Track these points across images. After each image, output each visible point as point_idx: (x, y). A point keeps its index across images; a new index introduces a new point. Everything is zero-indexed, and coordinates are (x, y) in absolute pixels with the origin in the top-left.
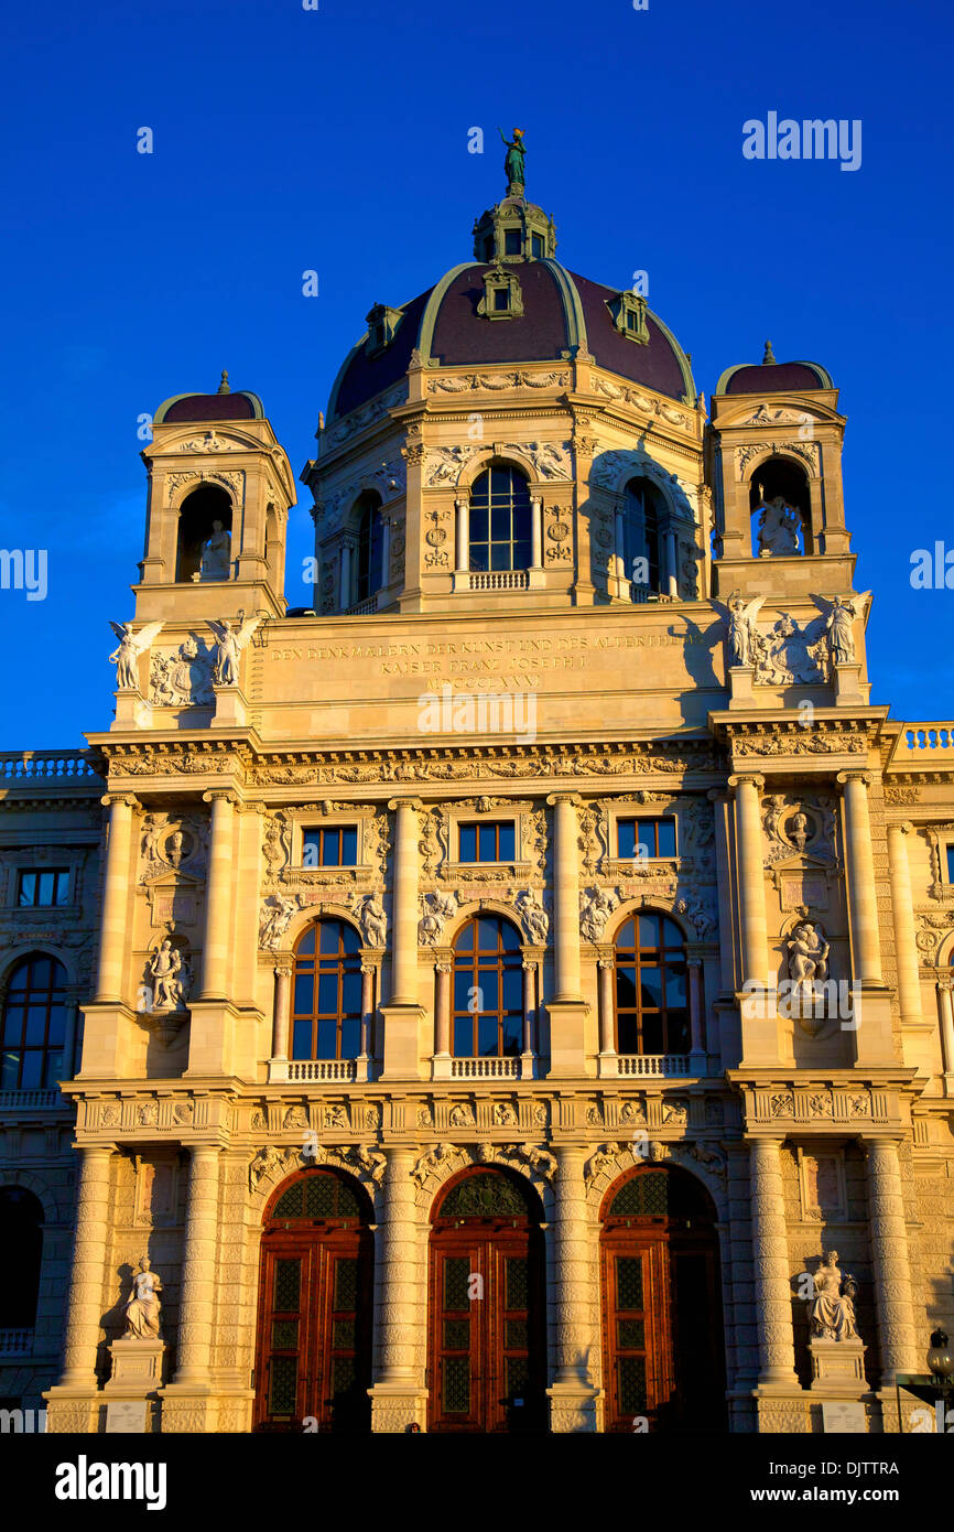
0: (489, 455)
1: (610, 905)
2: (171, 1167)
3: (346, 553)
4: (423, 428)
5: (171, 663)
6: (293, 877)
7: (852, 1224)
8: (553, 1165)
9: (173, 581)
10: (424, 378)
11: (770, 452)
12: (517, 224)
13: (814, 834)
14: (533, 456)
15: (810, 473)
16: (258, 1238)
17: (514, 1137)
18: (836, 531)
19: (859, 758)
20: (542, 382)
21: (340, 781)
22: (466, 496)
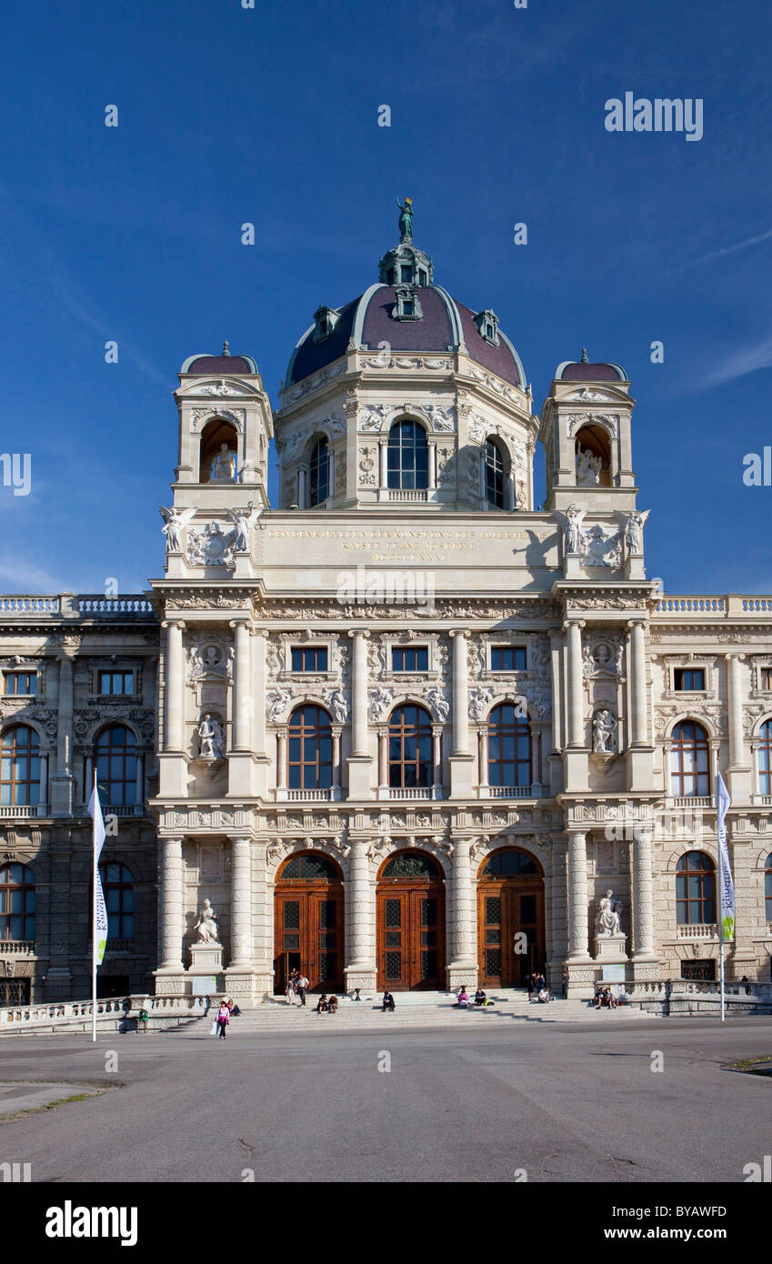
0: (400, 412)
1: (487, 698)
2: (218, 850)
3: (302, 474)
4: (357, 392)
5: (200, 537)
6: (287, 677)
7: (621, 876)
8: (452, 848)
9: (198, 481)
10: (358, 358)
11: (587, 420)
12: (408, 263)
13: (610, 657)
14: (429, 414)
15: (612, 434)
16: (273, 890)
17: (428, 833)
18: (626, 473)
19: (640, 612)
20: (435, 366)
21: (316, 618)
22: (386, 438)
